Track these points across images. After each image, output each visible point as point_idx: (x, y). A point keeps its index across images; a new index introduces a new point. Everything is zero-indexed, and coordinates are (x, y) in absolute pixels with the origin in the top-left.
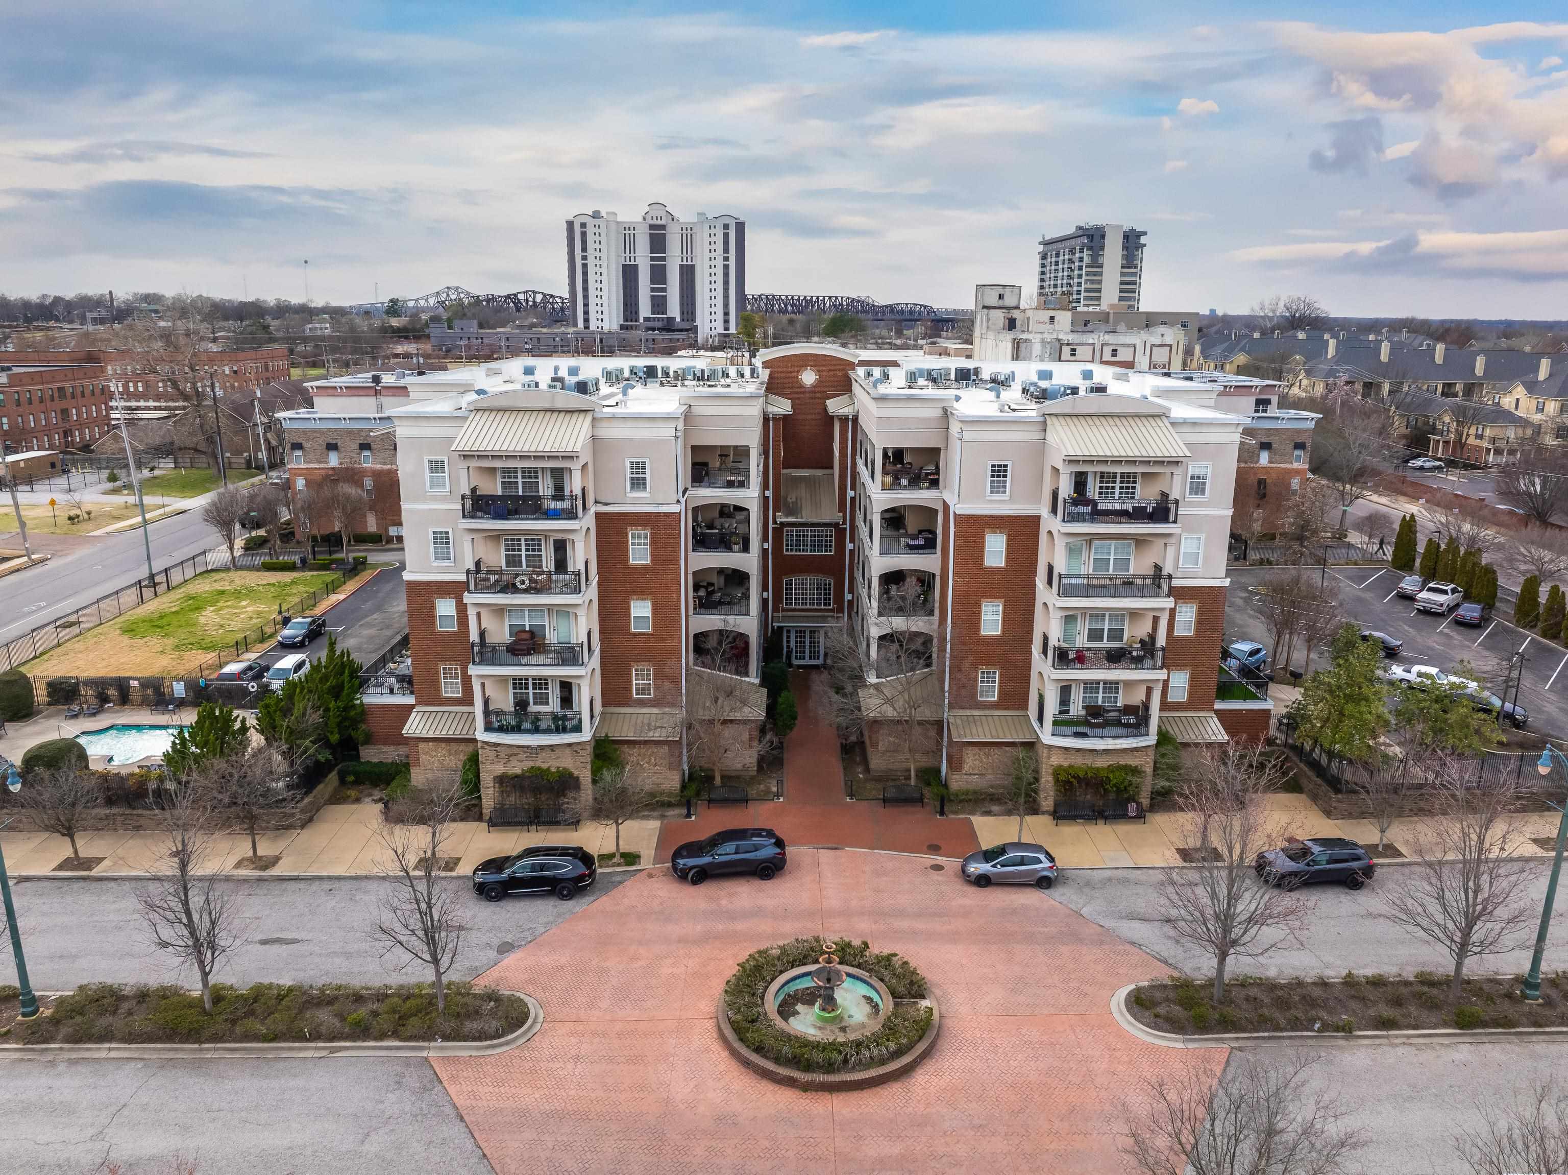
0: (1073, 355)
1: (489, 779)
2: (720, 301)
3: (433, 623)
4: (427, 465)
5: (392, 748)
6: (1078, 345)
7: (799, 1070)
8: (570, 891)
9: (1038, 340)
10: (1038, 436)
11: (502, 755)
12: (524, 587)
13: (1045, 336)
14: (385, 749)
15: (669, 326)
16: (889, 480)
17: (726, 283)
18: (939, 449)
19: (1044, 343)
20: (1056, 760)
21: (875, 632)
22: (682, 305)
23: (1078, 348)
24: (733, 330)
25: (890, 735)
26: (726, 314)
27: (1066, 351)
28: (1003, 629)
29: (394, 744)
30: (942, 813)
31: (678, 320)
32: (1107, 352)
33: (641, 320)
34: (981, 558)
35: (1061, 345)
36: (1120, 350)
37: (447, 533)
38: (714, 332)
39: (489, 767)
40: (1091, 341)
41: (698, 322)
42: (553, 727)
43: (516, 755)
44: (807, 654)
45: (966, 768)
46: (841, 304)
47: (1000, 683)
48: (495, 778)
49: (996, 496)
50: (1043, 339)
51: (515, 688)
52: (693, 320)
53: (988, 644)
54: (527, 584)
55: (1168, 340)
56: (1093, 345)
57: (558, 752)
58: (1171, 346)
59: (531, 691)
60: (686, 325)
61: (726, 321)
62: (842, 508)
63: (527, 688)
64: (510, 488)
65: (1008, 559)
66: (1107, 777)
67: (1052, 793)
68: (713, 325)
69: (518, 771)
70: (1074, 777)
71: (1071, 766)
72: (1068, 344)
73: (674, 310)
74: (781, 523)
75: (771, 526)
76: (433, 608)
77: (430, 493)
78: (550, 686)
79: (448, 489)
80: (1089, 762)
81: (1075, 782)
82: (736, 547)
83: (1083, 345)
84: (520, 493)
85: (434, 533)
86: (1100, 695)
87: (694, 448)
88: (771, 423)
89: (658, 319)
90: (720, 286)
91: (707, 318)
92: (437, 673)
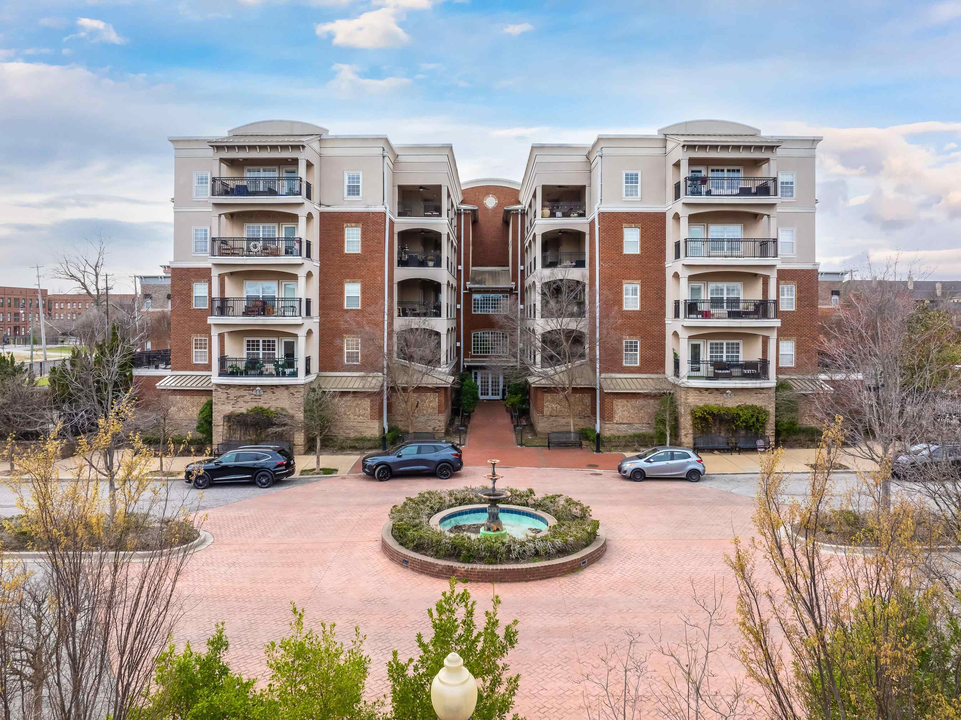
1: (219, 418)
3: (190, 302)
7: (458, 561)
8: (268, 481)
10: (660, 151)
11: (232, 397)
16: (547, 211)
18: (584, 187)
20: (694, 400)
21: (539, 331)
25: (553, 402)
28: (642, 305)
30: (598, 451)
34: (621, 247)
39: (220, 408)
42: (274, 373)
43: (243, 396)
44: (490, 392)
45: (617, 418)
47: (641, 351)
48: (225, 417)
49: (630, 198)
51: (248, 349)
53: (629, 318)
57: (278, 392)
59: (261, 352)
62: (515, 279)
63: (258, 349)
65: (642, 248)
66: (738, 414)
67: (691, 431)
69: (244, 411)
70: (708, 414)
71: (706, 406)
74: (470, 289)
75: (462, 292)
76: (190, 290)
78: (276, 347)
80: (720, 403)
81: (711, 419)
82: (431, 263)
86: (725, 355)
87: (400, 187)
88: (463, 216)
92: (190, 343)
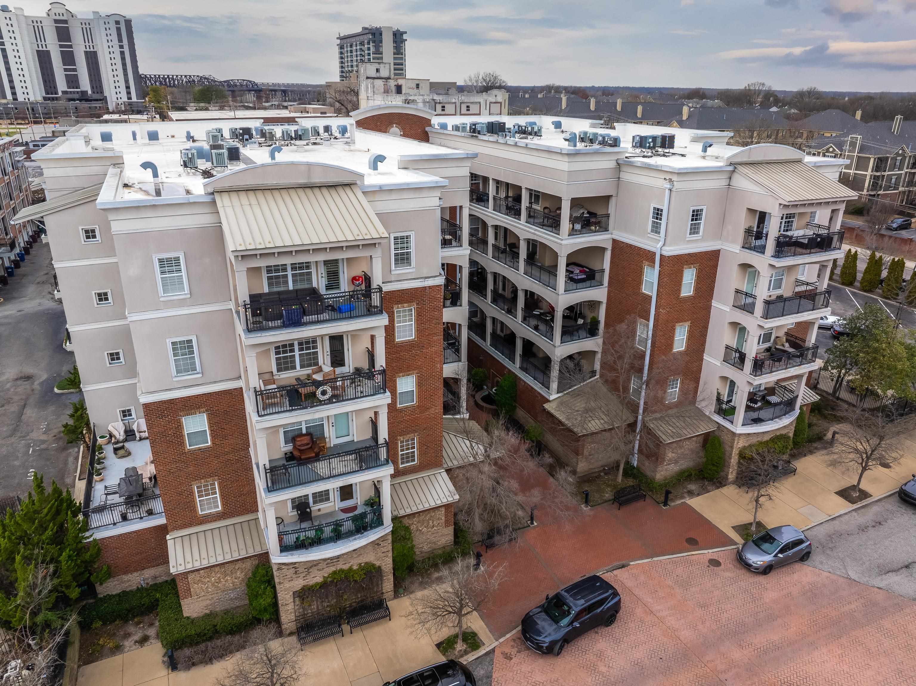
0: (443, 110)
1: (288, 596)
2: (121, 78)
3: (182, 443)
4: (157, 264)
5: (135, 574)
6: (446, 103)
9: (420, 101)
12: (327, 397)
13: (425, 97)
14: (125, 578)
15: (84, 97)
17: (124, 65)
19: (424, 102)
22: (91, 81)
23: (446, 106)
24: (134, 99)
26: (128, 87)
27: (439, 107)
29: (136, 570)
31: (90, 92)
32: (464, 107)
33: (60, 94)
35: (436, 103)
36: (471, 106)
37: (190, 341)
38: (120, 101)
39: (287, 585)
40: (454, 101)
41: (106, 93)
46: (194, 81)
48: (295, 593)
50: (424, 100)
52: (102, 92)
54: (330, 393)
55: (499, 99)
56: (455, 103)
58: (501, 103)
60: (96, 96)
61: (129, 93)
64: (278, 284)
68: (119, 96)
69: (318, 580)
72: (440, 103)
73: (85, 85)
76: (180, 427)
77: (163, 297)
79: (187, 291)
83: (449, 103)
84: (291, 287)
85: (173, 343)
89: (74, 92)
90: (119, 66)
91: (113, 91)
